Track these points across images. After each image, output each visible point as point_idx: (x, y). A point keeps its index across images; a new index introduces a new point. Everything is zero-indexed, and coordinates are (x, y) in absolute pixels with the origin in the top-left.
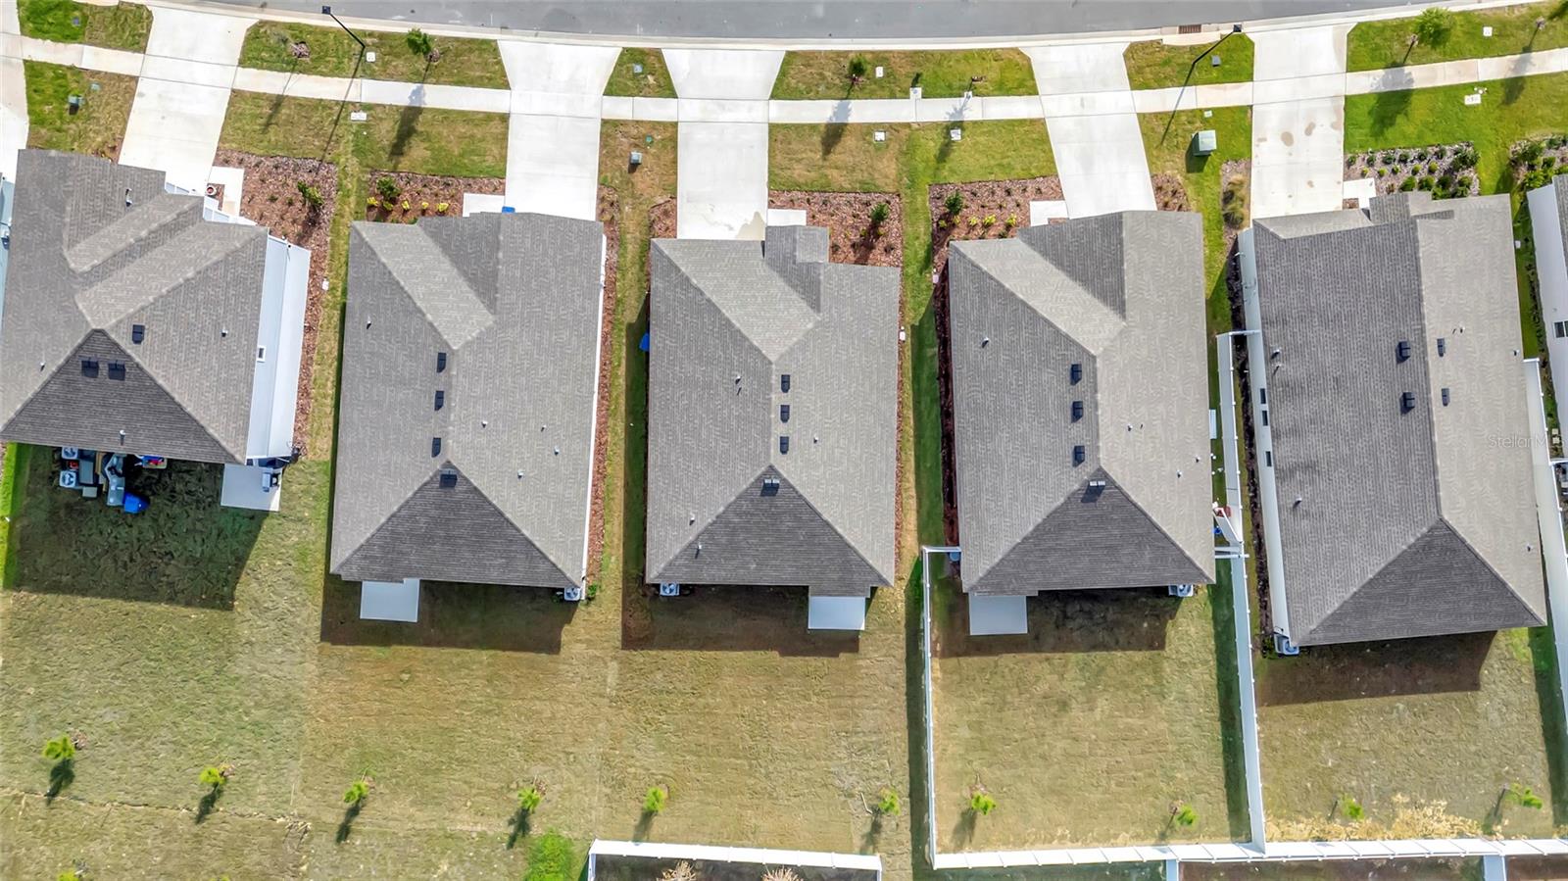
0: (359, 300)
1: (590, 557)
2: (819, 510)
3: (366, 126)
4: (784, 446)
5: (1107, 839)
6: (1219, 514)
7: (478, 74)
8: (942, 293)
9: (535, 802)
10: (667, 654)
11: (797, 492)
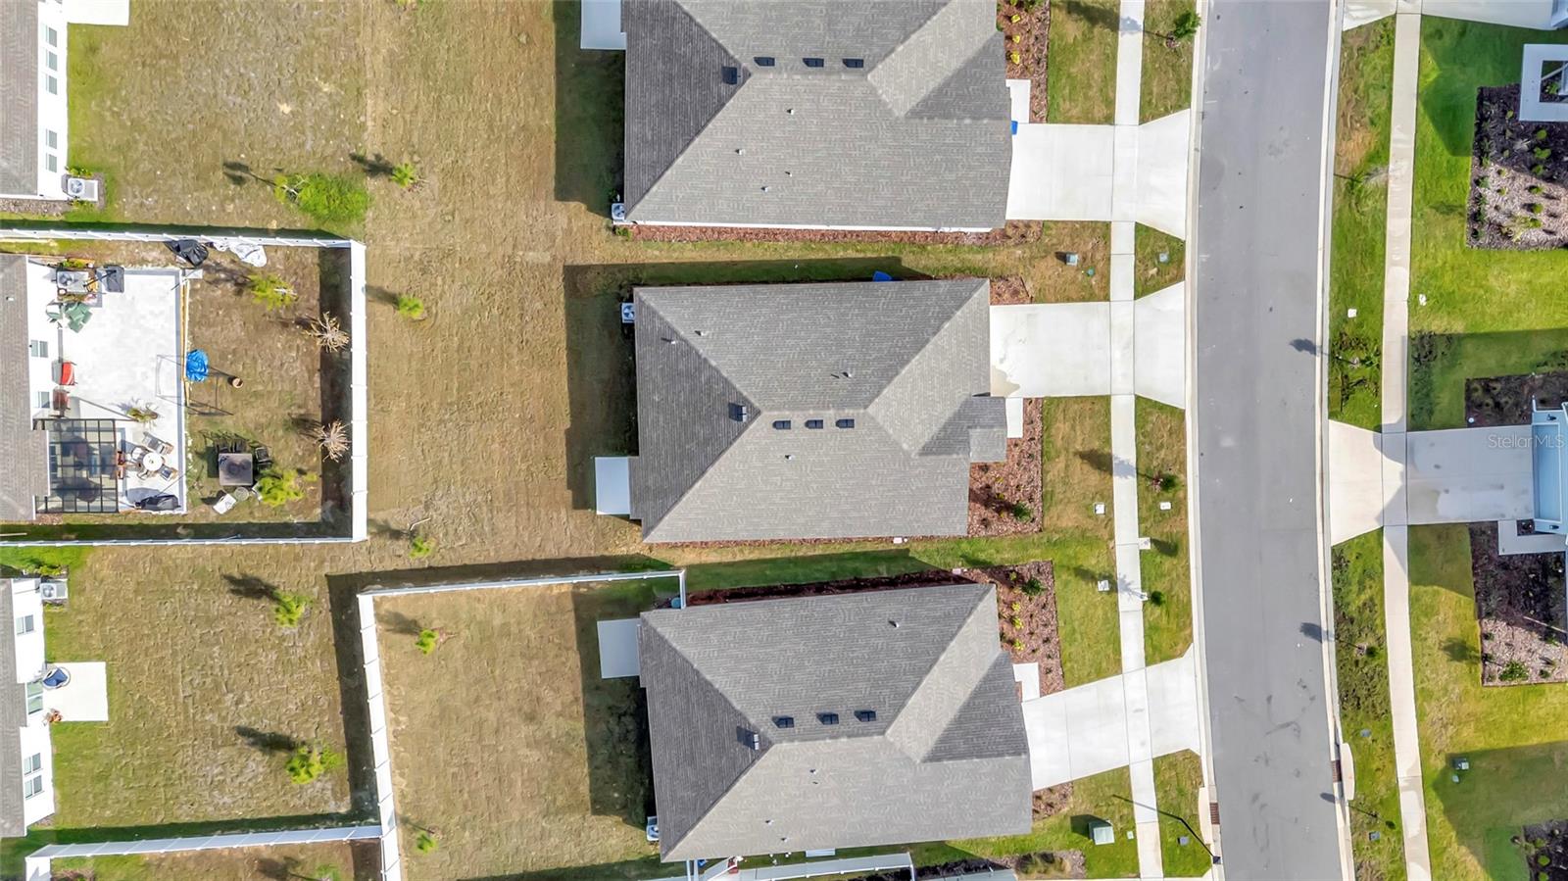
1: (658, 228)
2: (717, 464)
4: (783, 425)
5: (398, 766)
6: (731, 862)
7: (1155, 90)
8: (942, 578)
9: (400, 181)
10: (561, 313)
11: (734, 440)
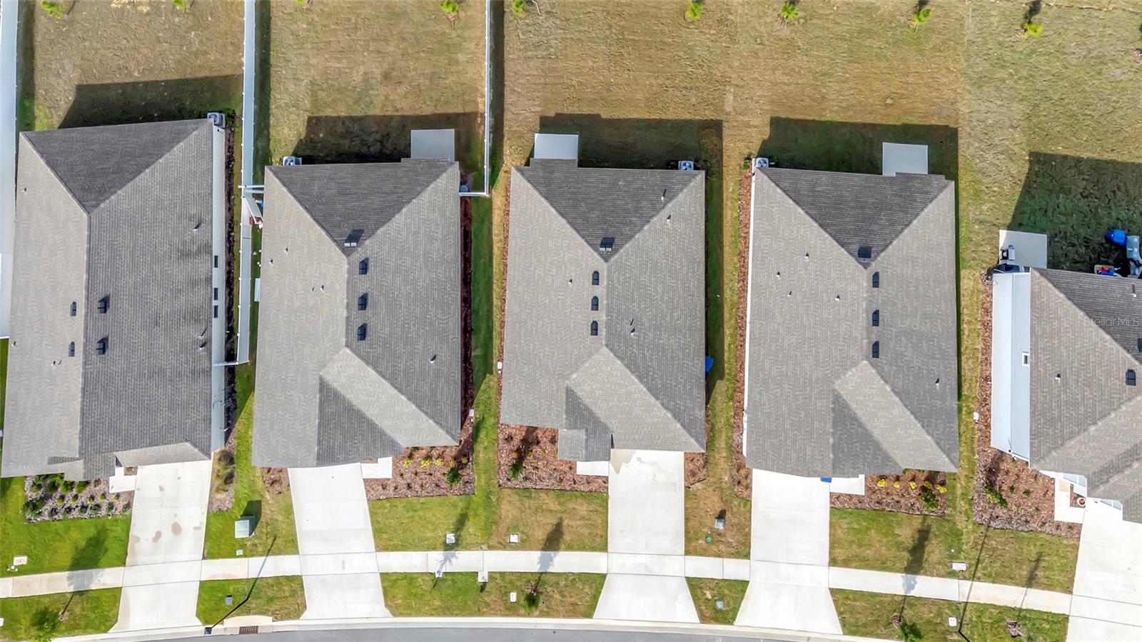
0: (948, 403)
1: (749, 191)
2: (568, 226)
3: (953, 558)
4: (596, 279)
6: (258, 219)
7: (858, 604)
8: (467, 400)
9: (785, 9)
10: (688, 117)
11: (586, 241)
